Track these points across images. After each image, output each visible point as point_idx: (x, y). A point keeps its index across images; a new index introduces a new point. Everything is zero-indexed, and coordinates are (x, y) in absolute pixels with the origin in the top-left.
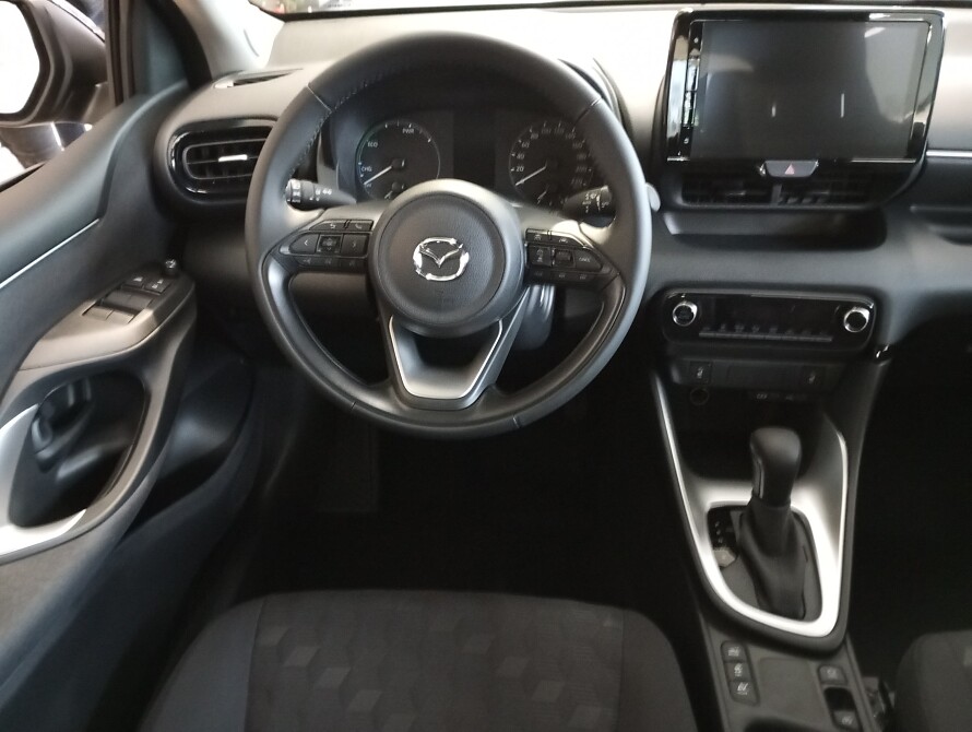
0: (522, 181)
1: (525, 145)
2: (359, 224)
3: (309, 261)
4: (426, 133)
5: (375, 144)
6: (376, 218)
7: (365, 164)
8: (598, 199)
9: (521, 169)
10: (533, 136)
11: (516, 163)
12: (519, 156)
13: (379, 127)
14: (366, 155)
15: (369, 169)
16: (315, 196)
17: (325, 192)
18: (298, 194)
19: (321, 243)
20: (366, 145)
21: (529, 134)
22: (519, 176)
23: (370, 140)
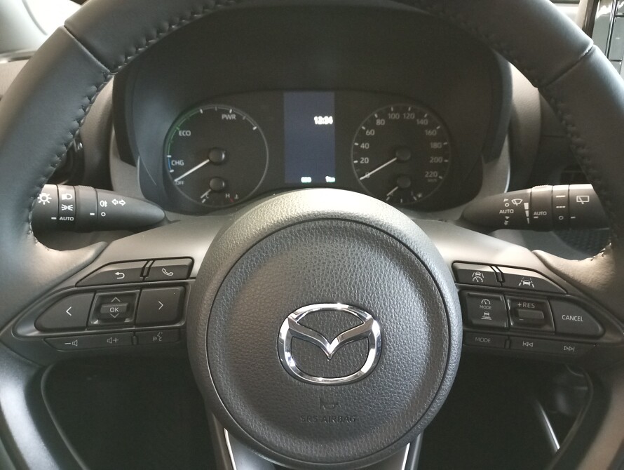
0: (367, 176)
1: (371, 133)
2: (169, 268)
3: (75, 343)
4: (251, 120)
5: (188, 133)
6: (199, 252)
7: (175, 157)
8: (526, 206)
9: (365, 160)
10: (379, 122)
11: (360, 153)
12: (363, 146)
13: (192, 113)
14: (176, 146)
15: (180, 163)
16: (99, 209)
17: (115, 202)
18: (70, 208)
19: (98, 309)
20: (177, 132)
21: (374, 120)
22: (364, 169)
23: (182, 128)
